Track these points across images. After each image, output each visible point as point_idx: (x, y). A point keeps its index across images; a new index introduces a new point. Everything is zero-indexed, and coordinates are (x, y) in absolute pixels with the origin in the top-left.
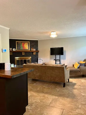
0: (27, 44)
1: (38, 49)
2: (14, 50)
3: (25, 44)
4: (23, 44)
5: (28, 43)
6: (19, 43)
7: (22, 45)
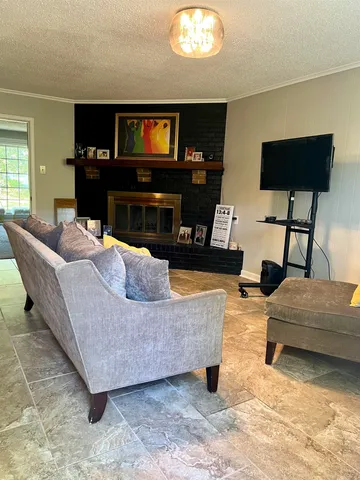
0: (165, 126)
1: (222, 151)
2: (103, 155)
3: (156, 124)
4: (148, 129)
5: (173, 120)
6: (129, 122)
7: (142, 133)
